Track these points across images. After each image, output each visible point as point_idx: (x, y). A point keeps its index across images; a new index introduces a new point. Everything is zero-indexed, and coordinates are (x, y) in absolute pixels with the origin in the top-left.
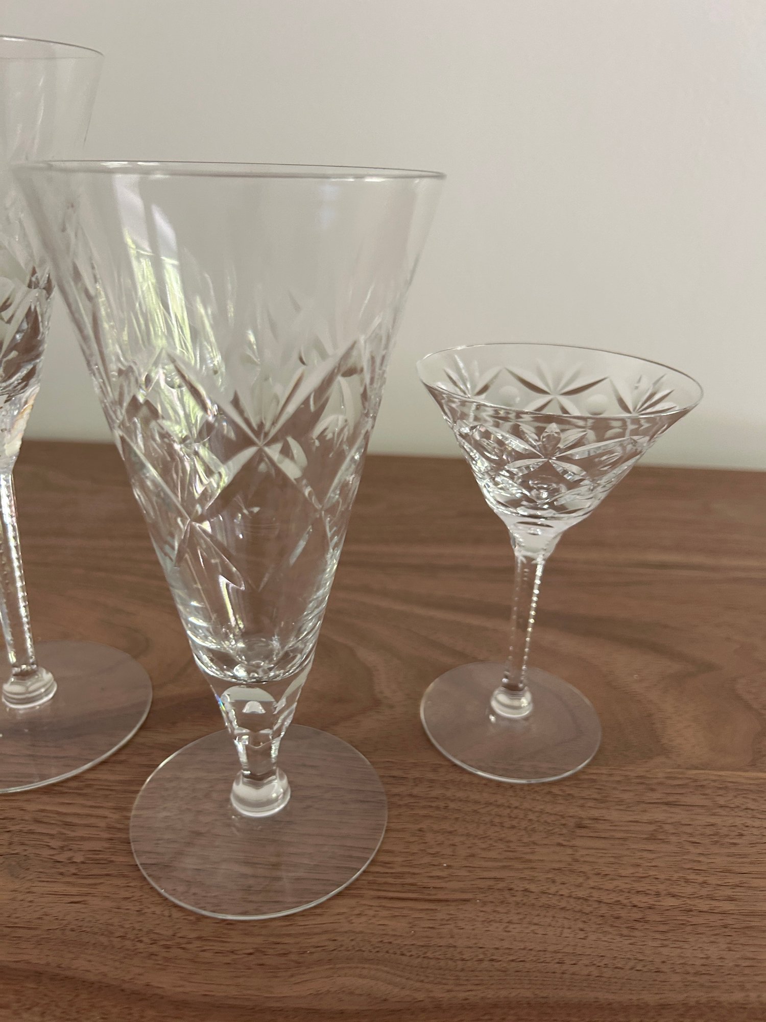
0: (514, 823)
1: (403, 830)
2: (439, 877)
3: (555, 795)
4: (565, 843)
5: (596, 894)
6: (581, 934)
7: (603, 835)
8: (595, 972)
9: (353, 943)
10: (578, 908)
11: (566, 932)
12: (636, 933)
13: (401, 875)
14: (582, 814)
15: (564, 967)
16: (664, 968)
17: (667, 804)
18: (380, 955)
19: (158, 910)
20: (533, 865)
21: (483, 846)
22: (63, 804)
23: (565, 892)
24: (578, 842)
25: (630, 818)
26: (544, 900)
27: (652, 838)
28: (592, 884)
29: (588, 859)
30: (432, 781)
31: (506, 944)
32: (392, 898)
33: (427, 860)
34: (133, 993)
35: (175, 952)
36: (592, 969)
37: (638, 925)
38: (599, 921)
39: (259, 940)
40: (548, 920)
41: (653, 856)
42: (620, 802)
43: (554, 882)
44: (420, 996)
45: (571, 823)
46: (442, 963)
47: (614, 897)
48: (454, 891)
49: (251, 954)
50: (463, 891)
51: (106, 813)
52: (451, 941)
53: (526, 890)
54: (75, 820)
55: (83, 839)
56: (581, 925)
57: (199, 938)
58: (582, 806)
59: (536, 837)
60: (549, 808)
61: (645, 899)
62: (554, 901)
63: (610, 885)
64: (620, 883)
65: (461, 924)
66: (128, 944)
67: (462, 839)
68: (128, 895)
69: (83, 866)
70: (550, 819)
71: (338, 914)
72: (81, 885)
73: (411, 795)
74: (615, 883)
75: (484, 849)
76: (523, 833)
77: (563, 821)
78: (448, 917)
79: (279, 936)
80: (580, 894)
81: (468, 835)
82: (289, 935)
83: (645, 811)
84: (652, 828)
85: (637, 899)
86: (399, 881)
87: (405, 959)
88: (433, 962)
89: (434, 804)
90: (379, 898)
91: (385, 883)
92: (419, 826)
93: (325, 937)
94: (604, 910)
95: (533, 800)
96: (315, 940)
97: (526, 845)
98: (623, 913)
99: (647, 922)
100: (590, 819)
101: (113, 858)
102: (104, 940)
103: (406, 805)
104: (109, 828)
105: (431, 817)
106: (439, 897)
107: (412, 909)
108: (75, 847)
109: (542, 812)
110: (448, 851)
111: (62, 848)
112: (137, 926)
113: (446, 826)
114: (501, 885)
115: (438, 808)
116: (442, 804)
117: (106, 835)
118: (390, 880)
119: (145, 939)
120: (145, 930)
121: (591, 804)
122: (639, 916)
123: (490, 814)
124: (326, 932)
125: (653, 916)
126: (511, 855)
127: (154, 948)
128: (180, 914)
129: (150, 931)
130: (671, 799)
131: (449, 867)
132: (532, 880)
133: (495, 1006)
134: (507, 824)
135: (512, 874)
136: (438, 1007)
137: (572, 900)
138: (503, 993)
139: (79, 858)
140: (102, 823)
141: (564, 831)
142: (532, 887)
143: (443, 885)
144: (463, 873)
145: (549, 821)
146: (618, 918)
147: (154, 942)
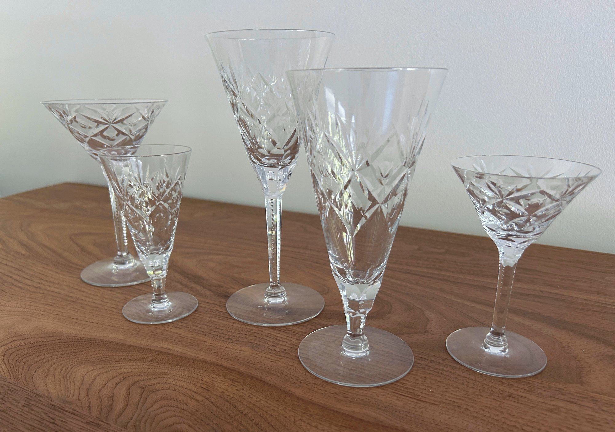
0: (475, 386)
2: (427, 394)
3: (503, 383)
4: (498, 399)
5: (504, 420)
7: (521, 402)
9: (376, 402)
10: (491, 421)
11: (479, 427)
13: (408, 388)
14: (515, 393)
17: (568, 401)
18: (386, 408)
19: (302, 372)
20: (476, 402)
21: (454, 390)
22: (277, 333)
23: (487, 415)
24: (505, 401)
25: (542, 401)
26: (474, 414)
27: (550, 410)
28: (504, 416)
29: (507, 408)
30: (440, 363)
31: (447, 422)
32: (400, 394)
33: (423, 387)
34: (284, 391)
35: (303, 384)
38: (500, 428)
39: (338, 390)
40: (473, 421)
41: (547, 416)
42: (540, 394)
43: (483, 410)
44: (398, 425)
45: (506, 394)
46: (413, 419)
47: (513, 423)
48: (431, 400)
49: (332, 393)
50: (435, 401)
51: (292, 339)
52: (421, 414)
53: (467, 409)
54: (280, 339)
55: (281, 345)
56: (489, 427)
57: (314, 384)
58: (516, 390)
59: (483, 394)
60: (496, 386)
62: (480, 416)
64: (521, 420)
65: (428, 410)
66: (287, 378)
67: (444, 385)
68: (291, 364)
69: (278, 352)
70: (495, 390)
71: (374, 392)
72: (277, 358)
73: (426, 365)
74: (517, 419)
76: (477, 390)
77: (502, 392)
78: (423, 407)
80: (495, 418)
81: (448, 384)
82: (350, 393)
83: (552, 400)
84: (553, 407)
85: (526, 428)
87: (397, 413)
88: (408, 417)
89: (436, 370)
90: (394, 392)
91: (399, 389)
92: (425, 376)
93: (365, 397)
94: (505, 426)
95: (490, 381)
96: (360, 397)
97: (477, 395)
100: (518, 395)
101: (290, 353)
102: (279, 374)
103: (422, 368)
104: (292, 344)
105: (432, 374)
106: (423, 400)
107: (407, 399)
108: (278, 347)
109: (492, 386)
110: (435, 387)
111: (273, 346)
112: (292, 374)
113: (439, 379)
114: (455, 404)
116: (440, 371)
117: (290, 346)
118: (402, 389)
119: (294, 378)
120: (295, 376)
121: (522, 390)
123: (463, 381)
126: (466, 396)
127: (296, 381)
128: (309, 375)
130: (573, 400)
131: (432, 392)
132: (472, 407)
134: (471, 386)
135: (463, 402)
137: (489, 418)
139: (278, 350)
140: (290, 342)
141: (500, 396)
142: (471, 409)
143: (427, 397)
144: (439, 395)
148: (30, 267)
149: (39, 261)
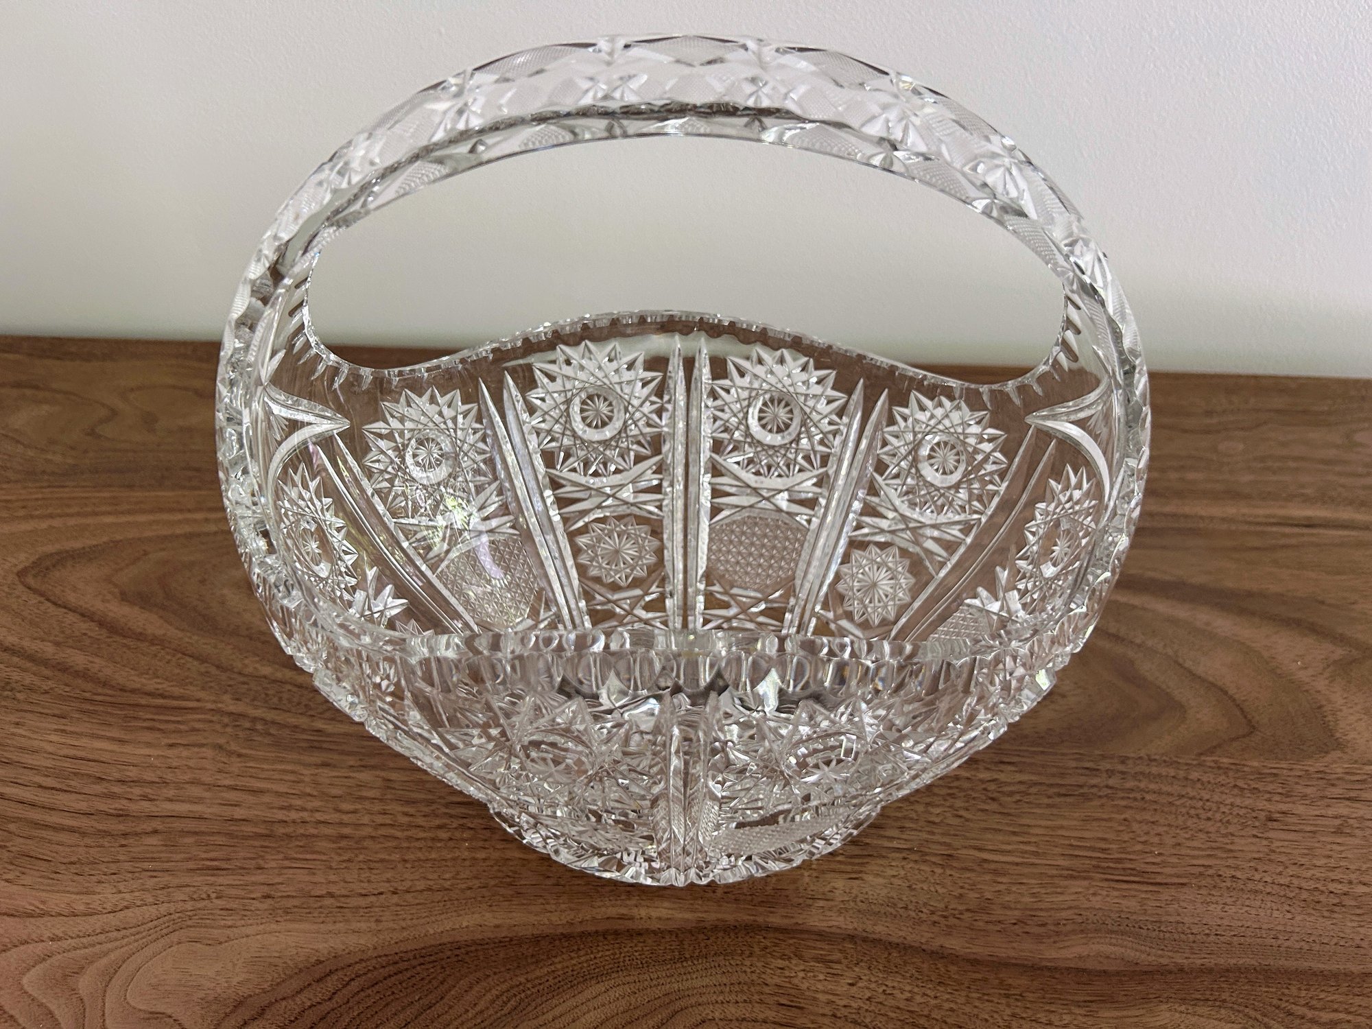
0: (1210, 814)
1: (1110, 820)
2: (1154, 863)
3: (1242, 789)
4: (1260, 835)
5: (1296, 882)
6: (1289, 916)
7: (1293, 828)
8: (1306, 947)
9: (1097, 917)
10: (1282, 893)
11: (1276, 914)
12: (1336, 915)
13: (1119, 861)
14: (1272, 808)
15: (1279, 942)
16: (1364, 944)
17: (1348, 799)
18: (1122, 928)
20: (1235, 854)
21: (1187, 836)
23: (1269, 879)
24: (1271, 834)
25: (1317, 813)
26: (1250, 885)
27: (1339, 831)
28: (1291, 873)
29: (1283, 850)
30: (1123, 773)
31: (1225, 922)
32: (1117, 881)
33: (1139, 847)
34: (933, 952)
35: (952, 921)
36: (1303, 943)
37: (1336, 909)
38: (1302, 904)
39: (1016, 913)
40: (1258, 903)
41: (1342, 848)
42: (1305, 796)
43: (1256, 870)
44: (1164, 961)
45: (1262, 815)
46: (1176, 936)
47: (1312, 885)
48: (1171, 876)
49: (1015, 924)
50: (1178, 876)
52: (1179, 918)
53: (1233, 877)
56: (1288, 908)
57: (968, 910)
58: (1269, 800)
59: (1231, 829)
60: (1238, 801)
61: (1340, 886)
62: (1260, 886)
63: (1309, 874)
64: (1317, 873)
65: (1182, 904)
67: (1165, 829)
70: (1242, 812)
73: (1107, 787)
74: (1311, 873)
75: (1188, 839)
76: (1219, 824)
77: (1254, 815)
78: (1170, 898)
79: (1031, 910)
80: (1282, 882)
81: (1169, 825)
82: (1041, 910)
83: (1328, 806)
84: (1338, 822)
85: (1332, 887)
86: (1120, 866)
87: (1144, 932)
88: (1167, 935)
89: (1131, 796)
90: (1107, 880)
91: (1108, 867)
92: (1123, 816)
93: (1071, 912)
94: (1305, 895)
95: (1222, 793)
96: (1064, 914)
97: (1225, 836)
98: (1322, 898)
99: (1343, 906)
100: (1279, 813)
102: (892, 911)
103: (1106, 796)
105: (1131, 808)
106: (1158, 880)
107: (1136, 890)
109: (1232, 804)
110: (1156, 840)
112: (913, 899)
113: (1147, 816)
114: (1211, 872)
115: (1135, 799)
116: (1138, 796)
118: (1111, 865)
119: (924, 910)
120: (921, 902)
121: (1277, 798)
122: (1336, 901)
123: (1185, 807)
124: (1070, 908)
125: (1348, 901)
126: (1214, 845)
127: (935, 918)
129: (925, 904)
130: (1353, 794)
131: (1160, 854)
132: (1237, 868)
133: (1228, 970)
134: (1203, 816)
135: (1218, 862)
136: (1181, 970)
137: (1275, 887)
138: (1233, 961)
141: (1257, 824)
142: (1238, 874)
143: (1159, 870)
144: (1174, 860)
145: (1241, 813)
146: (1318, 902)
147: (933, 913)
148: (23, 740)
149: (26, 711)
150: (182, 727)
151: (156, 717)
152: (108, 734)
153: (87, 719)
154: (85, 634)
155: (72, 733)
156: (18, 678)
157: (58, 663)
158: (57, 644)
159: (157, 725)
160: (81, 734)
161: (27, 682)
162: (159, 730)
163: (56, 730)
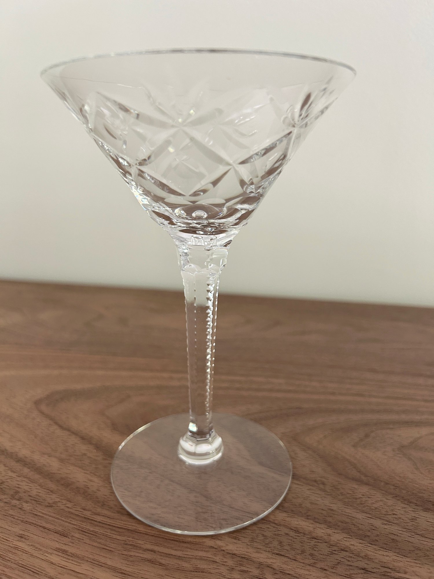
148: (25, 556)
149: (31, 523)
150: (186, 565)
151: (156, 548)
152: (109, 562)
153: (88, 541)
154: (85, 454)
155: (73, 555)
156: (26, 488)
157: (62, 478)
158: (62, 460)
159: (158, 558)
160: (82, 558)
161: (34, 493)
162: (161, 564)
163: (58, 550)
